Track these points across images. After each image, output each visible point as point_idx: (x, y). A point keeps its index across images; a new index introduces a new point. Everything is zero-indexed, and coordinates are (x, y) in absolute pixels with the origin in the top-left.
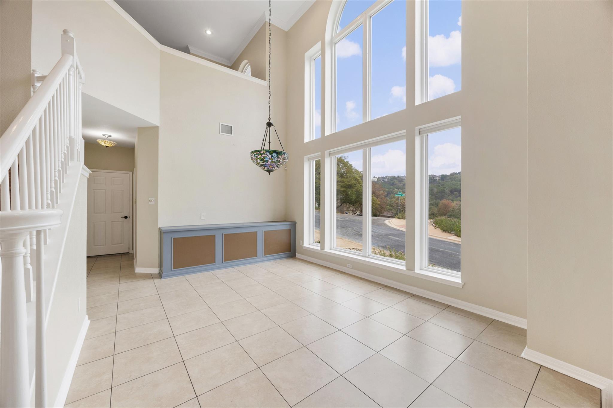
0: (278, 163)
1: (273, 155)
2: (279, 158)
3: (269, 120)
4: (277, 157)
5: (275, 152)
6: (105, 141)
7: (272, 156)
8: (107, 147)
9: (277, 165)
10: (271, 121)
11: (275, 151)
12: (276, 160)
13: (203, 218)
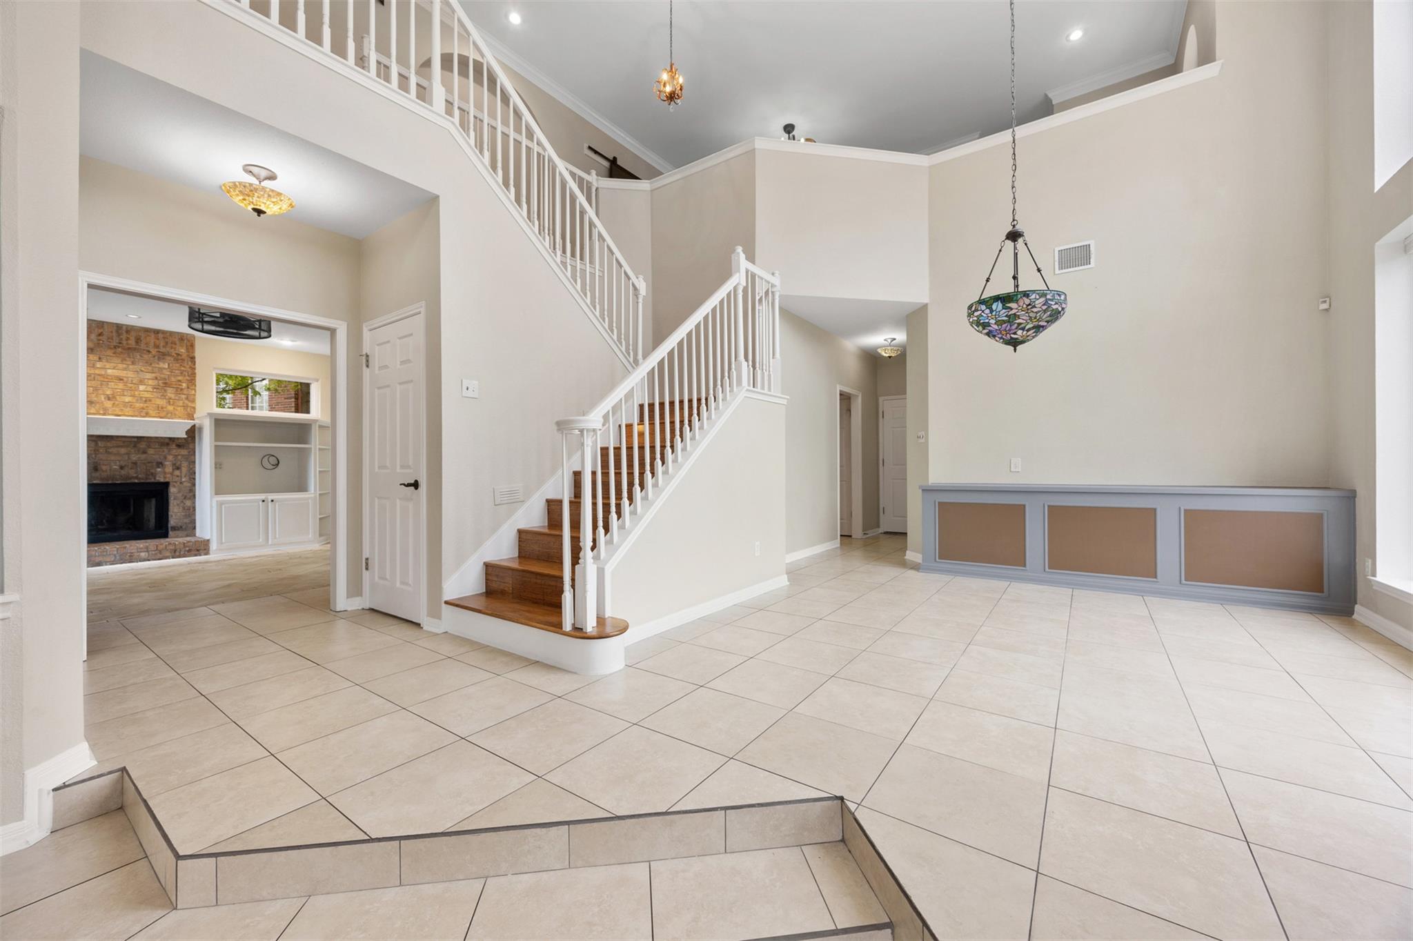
0: (1017, 321)
1: (994, 307)
2: (1012, 309)
3: (1014, 226)
4: (1003, 309)
5: (997, 298)
6: (885, 350)
7: (992, 311)
8: (890, 357)
9: (1016, 325)
10: (1017, 227)
11: (999, 295)
12: (1006, 316)
13: (1015, 470)
